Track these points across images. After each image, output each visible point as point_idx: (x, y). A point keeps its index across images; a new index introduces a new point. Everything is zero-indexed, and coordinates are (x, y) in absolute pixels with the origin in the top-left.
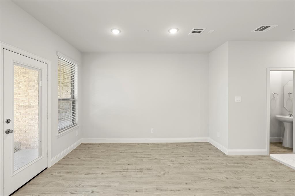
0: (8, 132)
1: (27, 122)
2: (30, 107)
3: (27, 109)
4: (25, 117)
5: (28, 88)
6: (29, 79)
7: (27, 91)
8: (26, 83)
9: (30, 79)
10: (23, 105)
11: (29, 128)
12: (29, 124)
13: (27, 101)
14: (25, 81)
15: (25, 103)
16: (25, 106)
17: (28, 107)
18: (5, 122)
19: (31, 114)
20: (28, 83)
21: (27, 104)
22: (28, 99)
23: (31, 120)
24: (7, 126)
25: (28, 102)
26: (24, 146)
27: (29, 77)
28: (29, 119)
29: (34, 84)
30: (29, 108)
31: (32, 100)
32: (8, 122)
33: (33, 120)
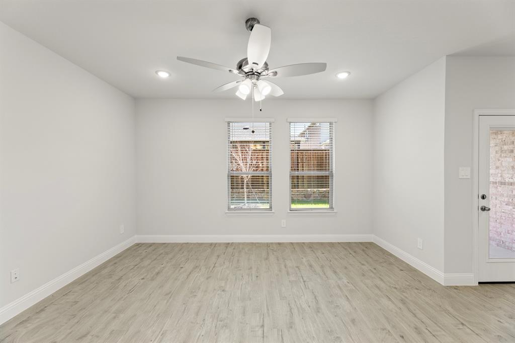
0: (483, 209)
1: (499, 207)
2: (505, 184)
3: (499, 187)
4: (496, 199)
5: (501, 155)
6: (502, 141)
7: (499, 160)
8: (497, 148)
9: (504, 141)
10: (493, 180)
11: (501, 216)
12: (503, 211)
13: (499, 175)
14: (495, 146)
15: (496, 178)
16: (496, 183)
17: (501, 184)
18: (480, 197)
19: (505, 195)
20: (501, 148)
21: (499, 179)
22: (500, 172)
23: (507, 205)
24: (483, 203)
25: (501, 176)
26: (494, 241)
27: (502, 139)
28: (502, 203)
29: (511, 149)
30: (503, 186)
31: (508, 173)
32: (483, 197)
33: (509, 205)
